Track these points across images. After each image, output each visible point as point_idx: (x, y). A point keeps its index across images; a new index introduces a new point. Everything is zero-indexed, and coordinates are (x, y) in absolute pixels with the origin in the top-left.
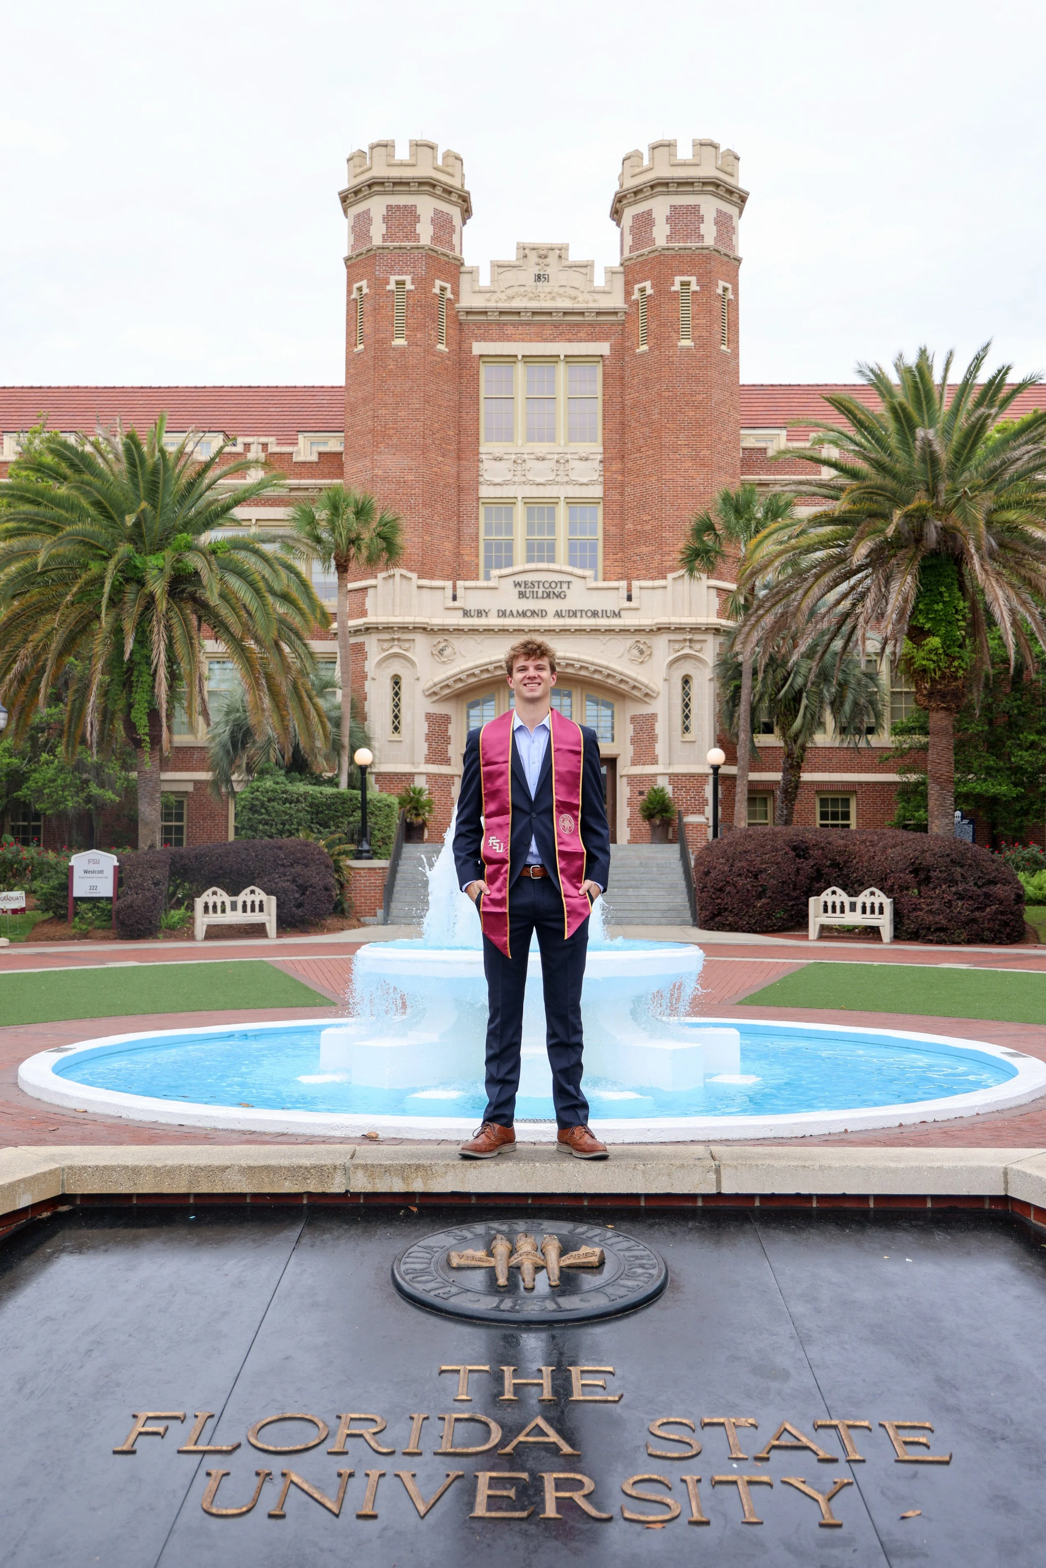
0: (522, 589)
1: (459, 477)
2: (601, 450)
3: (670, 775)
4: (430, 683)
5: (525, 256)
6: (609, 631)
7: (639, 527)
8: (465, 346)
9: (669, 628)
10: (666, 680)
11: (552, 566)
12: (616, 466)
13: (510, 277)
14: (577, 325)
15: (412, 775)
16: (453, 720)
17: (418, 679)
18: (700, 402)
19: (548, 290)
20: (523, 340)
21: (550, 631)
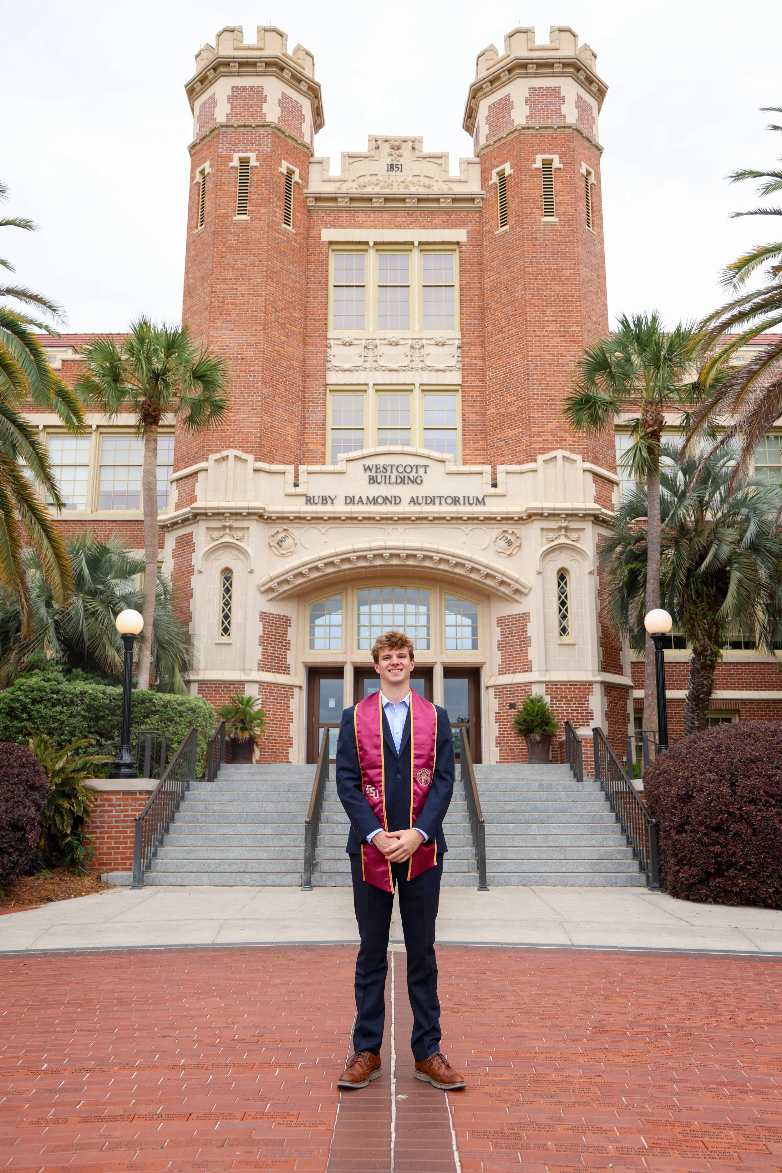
0: (373, 474)
1: (304, 362)
2: (459, 336)
3: (547, 683)
4: (266, 578)
5: (378, 148)
6: (473, 519)
7: (502, 411)
8: (313, 233)
9: (541, 515)
10: (539, 573)
11: (406, 449)
12: (476, 351)
13: (361, 167)
14: (432, 212)
15: (242, 683)
16: (293, 623)
17: (251, 572)
18: (568, 278)
19: (401, 179)
20: (375, 227)
21: (404, 519)
